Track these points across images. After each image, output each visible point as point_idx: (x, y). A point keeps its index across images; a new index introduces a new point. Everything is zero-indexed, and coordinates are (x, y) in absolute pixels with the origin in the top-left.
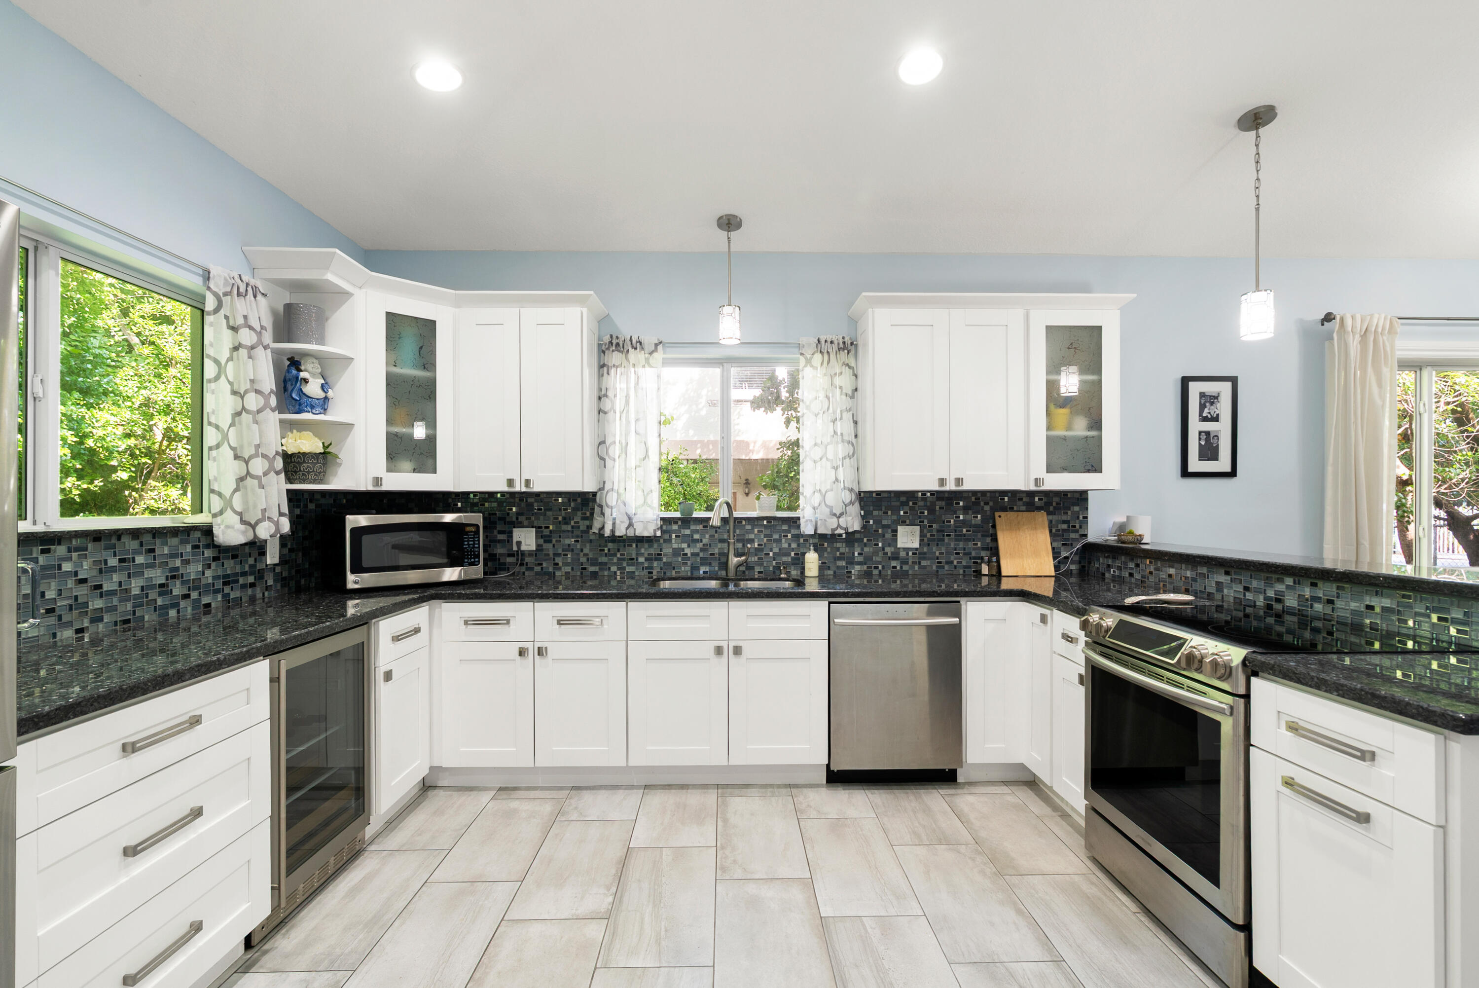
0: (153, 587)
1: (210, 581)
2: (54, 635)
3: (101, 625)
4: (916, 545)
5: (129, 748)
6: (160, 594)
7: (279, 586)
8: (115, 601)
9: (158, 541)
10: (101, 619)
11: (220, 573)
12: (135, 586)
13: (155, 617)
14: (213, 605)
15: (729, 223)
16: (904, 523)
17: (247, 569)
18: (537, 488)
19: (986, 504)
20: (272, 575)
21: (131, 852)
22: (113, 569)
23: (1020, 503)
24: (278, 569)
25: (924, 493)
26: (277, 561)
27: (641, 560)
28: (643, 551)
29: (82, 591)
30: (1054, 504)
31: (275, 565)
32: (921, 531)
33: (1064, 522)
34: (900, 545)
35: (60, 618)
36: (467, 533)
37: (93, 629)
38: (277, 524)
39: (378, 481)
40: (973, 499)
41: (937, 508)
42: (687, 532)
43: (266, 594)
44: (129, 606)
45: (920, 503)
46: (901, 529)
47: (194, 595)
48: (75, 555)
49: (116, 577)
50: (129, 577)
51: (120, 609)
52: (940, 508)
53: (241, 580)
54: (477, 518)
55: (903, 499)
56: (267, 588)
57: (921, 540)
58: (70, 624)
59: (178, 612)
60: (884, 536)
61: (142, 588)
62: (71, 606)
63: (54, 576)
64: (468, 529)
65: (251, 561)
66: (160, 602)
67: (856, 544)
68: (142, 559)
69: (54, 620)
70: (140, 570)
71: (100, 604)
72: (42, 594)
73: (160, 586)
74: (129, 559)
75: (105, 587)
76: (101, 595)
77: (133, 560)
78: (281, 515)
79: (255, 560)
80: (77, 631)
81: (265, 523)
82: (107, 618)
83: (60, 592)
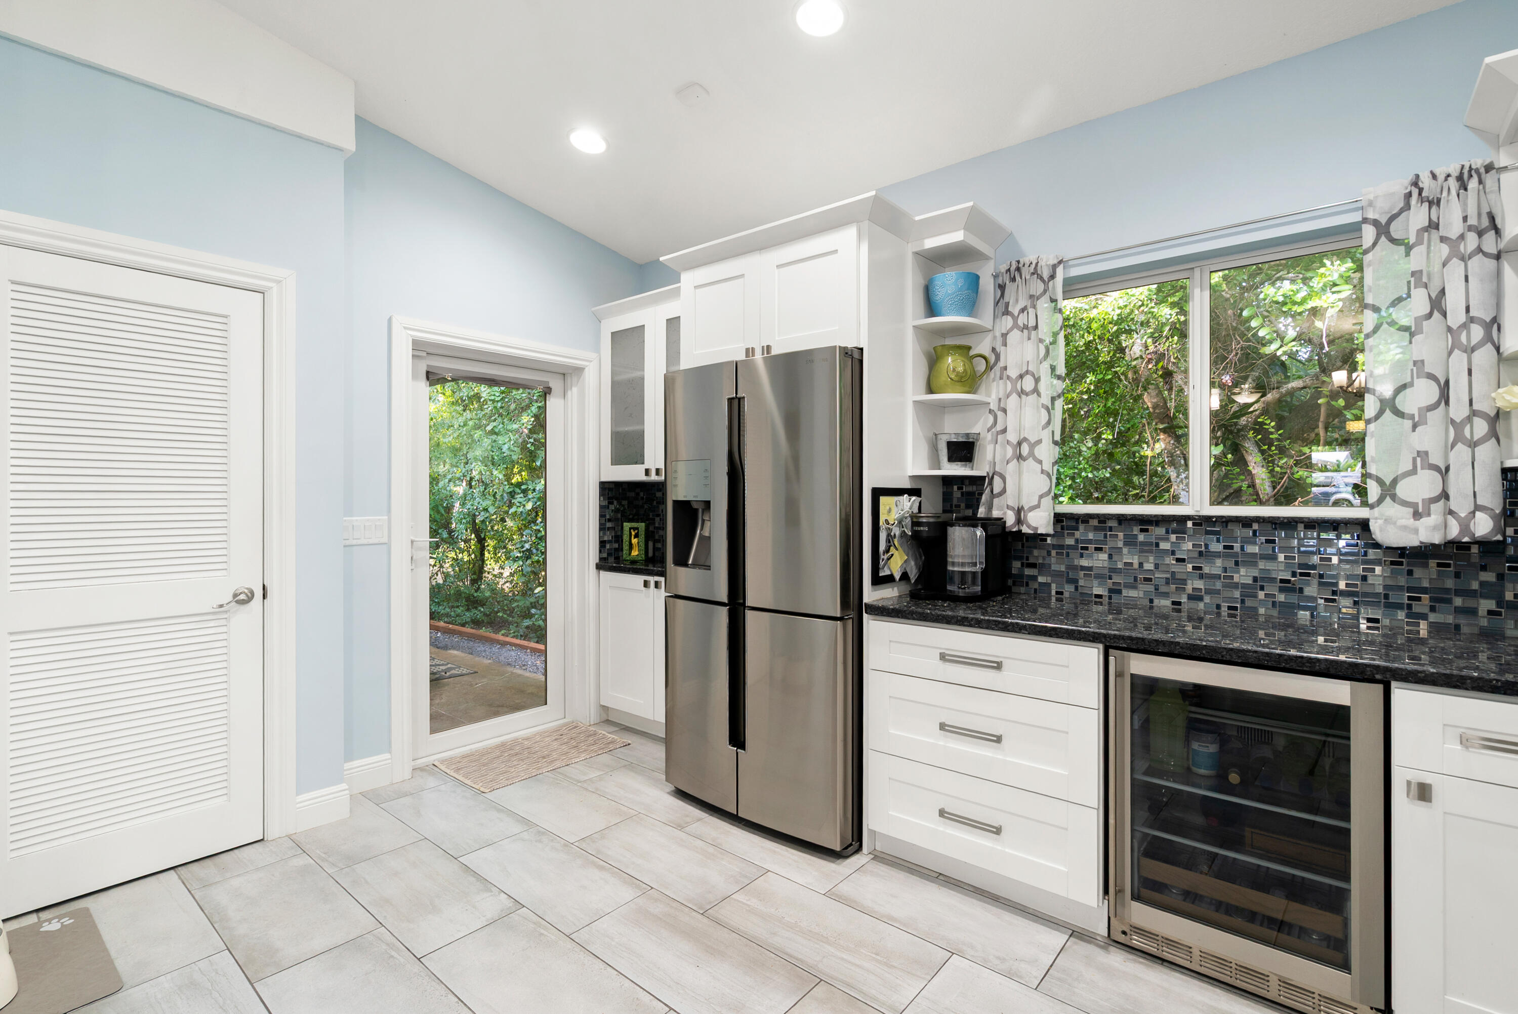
0: (1273, 580)
1: (1380, 589)
2: (1151, 601)
3: (1201, 605)
6: (1281, 590)
8: (1218, 585)
10: (1200, 599)
11: (1402, 581)
12: (1244, 576)
22: (1217, 555)
44: (1237, 594)
48: (1173, 537)
49: (1219, 562)
50: (1237, 563)
58: (1166, 595)
61: (1255, 579)
63: (1151, 552)
65: (1489, 577)
68: (1255, 549)
69: (1151, 588)
70: (1251, 559)
71: (1199, 584)
72: (1141, 565)
73: (1282, 581)
74: (1237, 547)
75: (1206, 570)
76: (1201, 577)
77: (1242, 548)
78: (1478, 508)
79: (1501, 577)
80: (1174, 603)
81: (1435, 517)
82: (1207, 599)
83: (1157, 566)
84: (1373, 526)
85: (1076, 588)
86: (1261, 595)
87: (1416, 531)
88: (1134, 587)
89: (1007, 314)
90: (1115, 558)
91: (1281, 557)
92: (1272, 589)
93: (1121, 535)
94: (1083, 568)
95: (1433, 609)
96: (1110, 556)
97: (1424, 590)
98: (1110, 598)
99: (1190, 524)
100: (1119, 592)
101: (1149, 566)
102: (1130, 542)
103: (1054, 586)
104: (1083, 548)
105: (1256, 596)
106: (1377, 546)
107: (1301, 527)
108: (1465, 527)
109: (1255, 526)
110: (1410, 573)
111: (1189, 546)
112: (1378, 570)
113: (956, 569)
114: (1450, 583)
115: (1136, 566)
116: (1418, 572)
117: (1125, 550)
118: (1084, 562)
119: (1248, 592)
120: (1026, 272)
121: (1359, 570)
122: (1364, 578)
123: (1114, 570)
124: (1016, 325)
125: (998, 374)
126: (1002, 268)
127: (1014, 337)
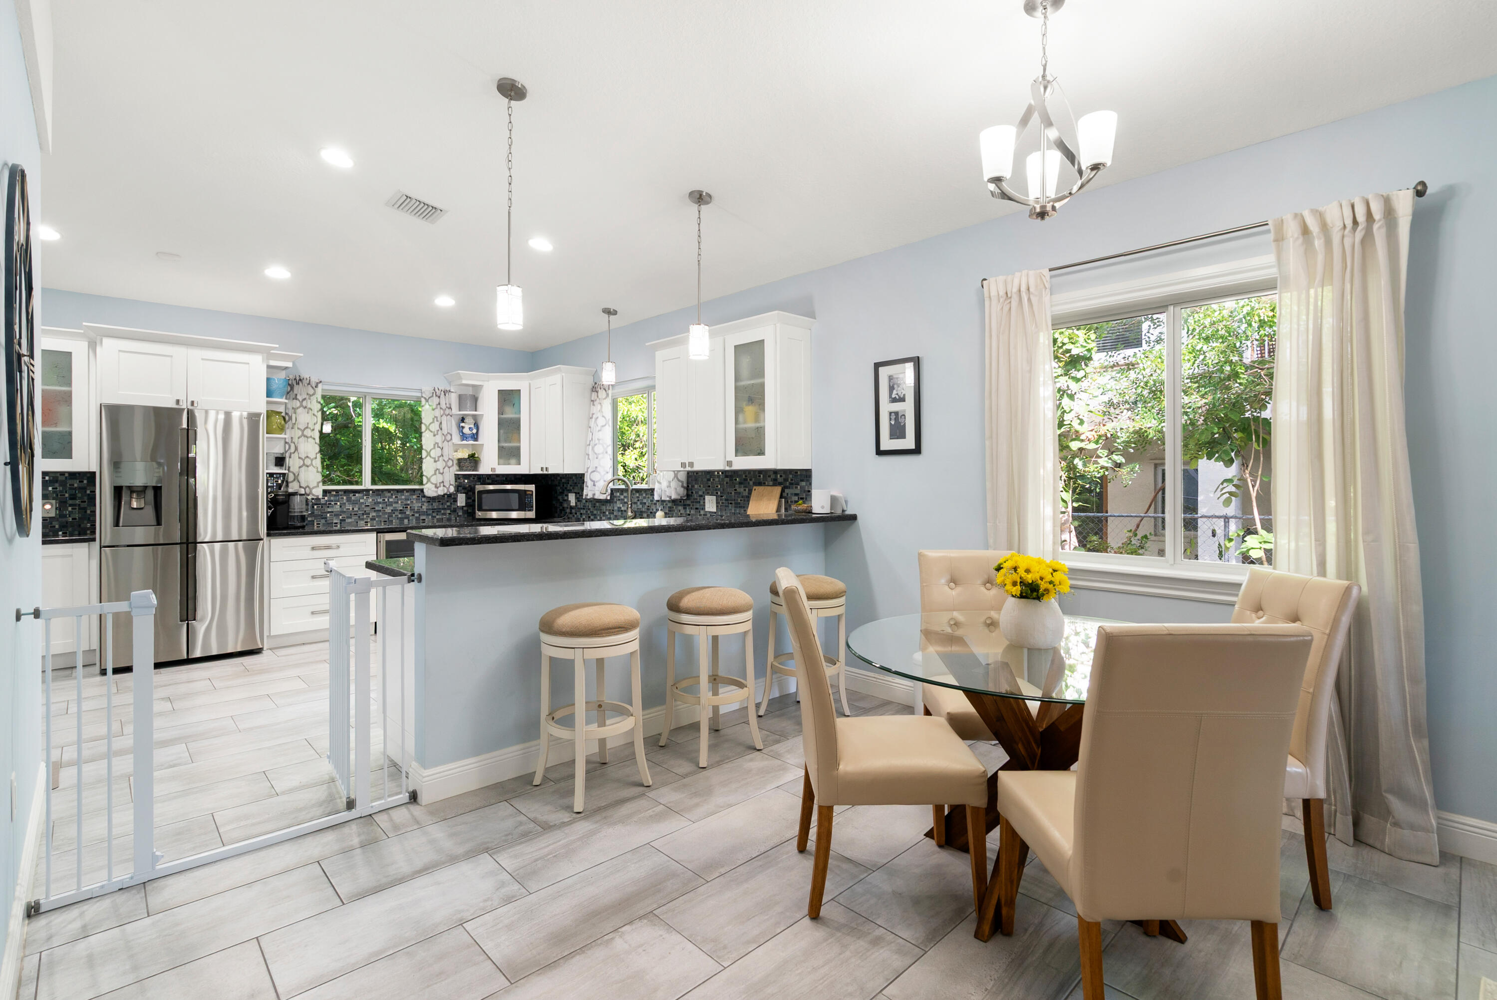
0: (397, 510)
1: (425, 510)
2: (357, 522)
3: (375, 522)
4: (714, 510)
5: (313, 548)
6: (400, 513)
7: (466, 516)
8: (381, 514)
9: (399, 494)
10: (375, 519)
11: (430, 507)
12: (389, 510)
13: (398, 521)
14: (426, 520)
15: (609, 312)
16: (708, 494)
17: (446, 507)
18: (551, 472)
19: (751, 480)
20: (461, 511)
21: (313, 577)
22: (380, 503)
23: (769, 479)
24: (465, 509)
25: (718, 471)
26: (464, 504)
27: (607, 513)
28: (608, 508)
29: (367, 509)
30: (789, 480)
31: (463, 506)
32: (717, 500)
33: (796, 495)
34: (707, 509)
35: (359, 517)
36: (527, 495)
37: (372, 522)
38: (448, 489)
39: (494, 469)
40: (744, 477)
41: (725, 483)
42: (622, 497)
43: (458, 518)
44: (386, 516)
45: (717, 480)
46: (707, 498)
47: (417, 515)
48: (365, 497)
49: (380, 505)
50: (386, 506)
51: (383, 517)
52: (727, 483)
53: (442, 512)
54: (532, 487)
55: (708, 477)
56: (458, 516)
57: (717, 506)
58: (363, 519)
59: (409, 521)
60: (700, 502)
61: (392, 510)
62: (363, 514)
63: (357, 503)
64: (528, 493)
65: (448, 504)
66: (400, 516)
67: (688, 507)
68: (391, 500)
69: (357, 518)
70: (391, 504)
71: (374, 514)
72: (353, 509)
73: (400, 510)
74: (386, 500)
75: (377, 509)
76: (375, 511)
77: (388, 500)
78: (450, 485)
79: (451, 504)
80: (366, 522)
81: (441, 488)
82: (377, 519)
83: (359, 509)
84: (425, 491)
85: (326, 521)
86: (394, 515)
87: (437, 492)
88: (351, 518)
89: (296, 399)
90: (342, 507)
91: (400, 502)
92: (397, 513)
93: (345, 498)
94: (329, 512)
95: (437, 514)
96: (341, 507)
97: (435, 509)
98: (341, 523)
99: (371, 492)
100: (345, 520)
101: (356, 509)
102: (349, 500)
103: (315, 521)
104: (329, 504)
105: (392, 516)
106: (424, 496)
107: (405, 492)
108: (448, 491)
109: (392, 492)
110: (432, 504)
111: (371, 500)
112: (425, 504)
113: (296, 514)
114: (441, 507)
115: (351, 509)
116: (434, 504)
117: (347, 503)
118: (329, 510)
119: (390, 515)
120: (304, 381)
121: (420, 505)
122: (421, 507)
123: (344, 512)
124: (301, 406)
125: (291, 426)
126: (291, 377)
127: (300, 410)
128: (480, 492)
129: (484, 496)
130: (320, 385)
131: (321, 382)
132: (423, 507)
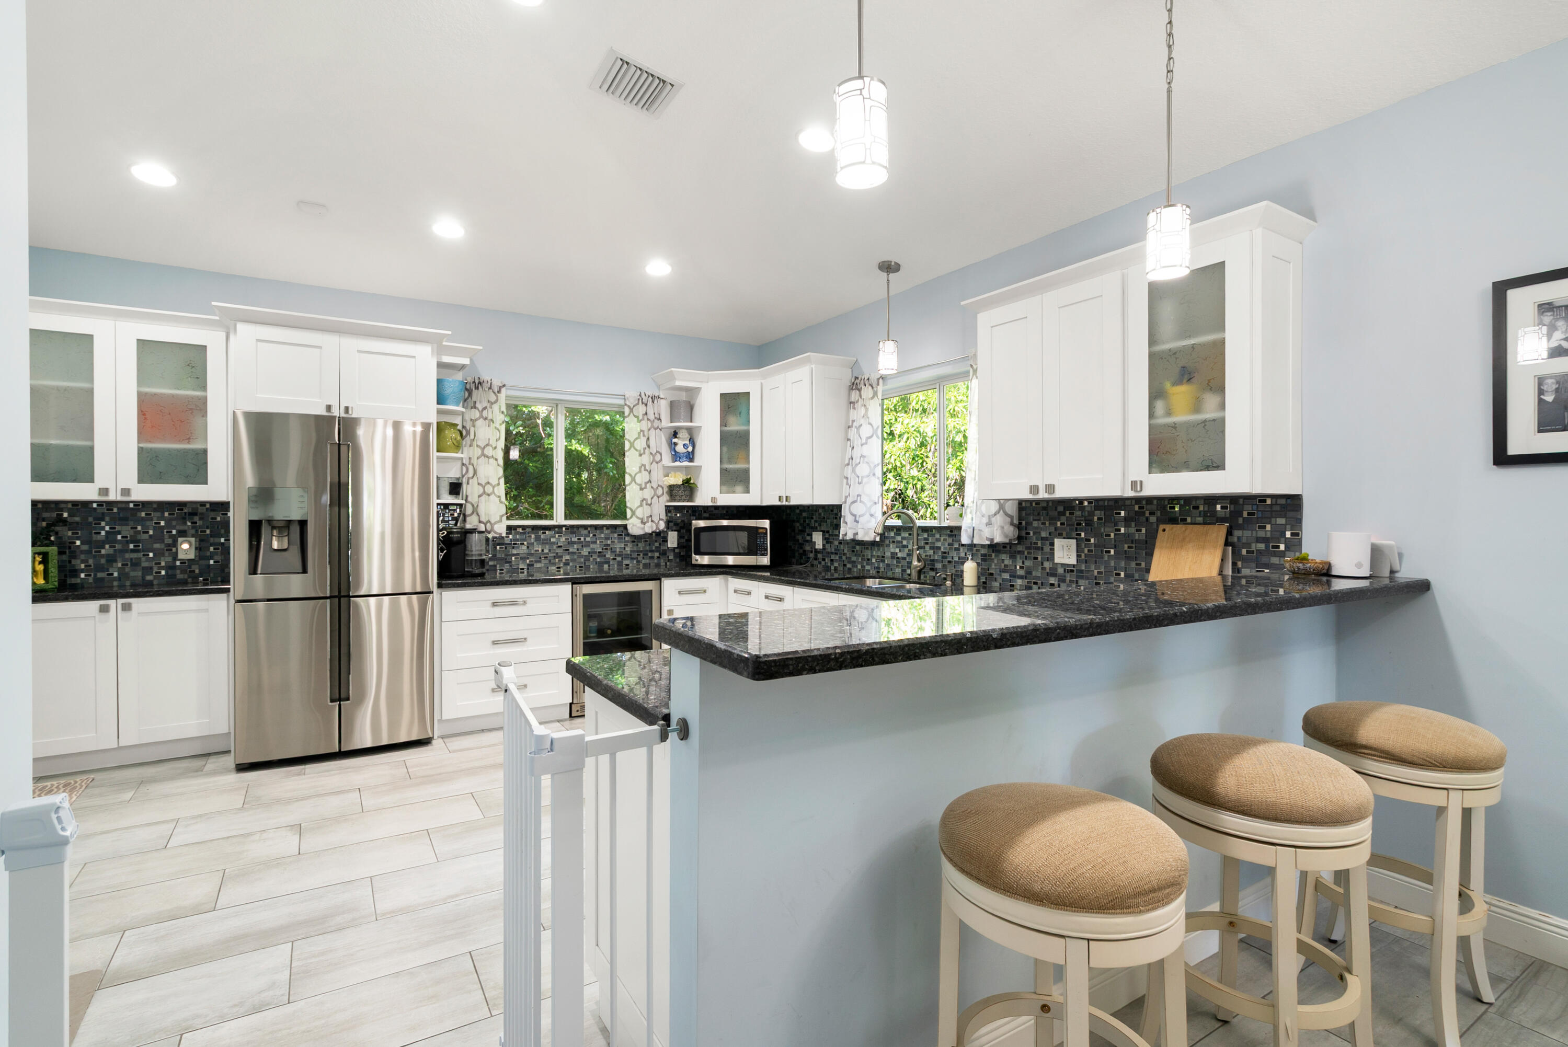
0: (595, 552)
1: (629, 552)
2: (547, 570)
3: (569, 567)
4: (1073, 561)
5: (495, 604)
6: (599, 556)
7: (678, 560)
8: (576, 557)
9: (598, 531)
10: (568, 564)
11: (635, 549)
12: (585, 552)
13: (596, 567)
14: (630, 565)
15: (889, 268)
16: (1060, 535)
17: (654, 548)
18: (793, 502)
19: (1152, 513)
20: (672, 554)
21: (495, 643)
22: (574, 543)
23: (1196, 512)
24: (677, 551)
25: (1081, 501)
26: (675, 545)
27: (874, 560)
28: (874, 553)
29: (560, 551)
30: (1245, 514)
31: (674, 548)
32: (1078, 545)
33: (1259, 540)
34: (1057, 560)
35: (550, 561)
36: (759, 534)
37: (565, 567)
38: (657, 525)
39: (713, 499)
40: (1136, 508)
41: (1096, 518)
42: (899, 538)
43: (668, 563)
44: (582, 560)
45: (1078, 513)
46: (1058, 542)
47: (619, 559)
48: (557, 536)
49: (575, 546)
50: (582, 546)
51: (578, 561)
52: (1098, 519)
53: (650, 554)
54: (766, 523)
55: (1061, 509)
56: (669, 560)
57: (1078, 556)
58: (554, 564)
59: (609, 566)
60: (1042, 549)
61: (589, 553)
62: (554, 556)
63: (547, 543)
64: (761, 531)
65: (657, 544)
66: (598, 560)
67: (1018, 557)
68: (588, 539)
69: (547, 562)
70: (587, 544)
71: (568, 557)
72: (543, 550)
73: (599, 552)
74: (582, 539)
75: (571, 550)
76: (569, 554)
77: (585, 539)
78: (660, 519)
79: (660, 544)
80: (558, 568)
81: (650, 524)
82: (571, 564)
83: (550, 550)
84: (629, 527)
85: (511, 566)
86: (591, 559)
87: (643, 529)
88: (540, 562)
89: (475, 407)
90: (530, 548)
91: (598, 542)
92: (595, 556)
93: (533, 536)
94: (514, 555)
95: (643, 558)
96: (528, 547)
97: (641, 551)
98: (528, 569)
99: (564, 529)
100: (532, 565)
101: (546, 551)
102: (538, 539)
103: (498, 566)
104: (514, 544)
105: (589, 560)
106: (628, 535)
107: (605, 528)
108: (657, 527)
109: (589, 529)
110: (637, 545)
111: (563, 539)
112: (629, 544)
113: (474, 558)
114: (648, 548)
115: (540, 551)
116: (640, 545)
117: (535, 543)
118: (515, 552)
119: (587, 559)
120: (486, 386)
121: (623, 546)
122: (625, 549)
123: (532, 554)
124: (481, 416)
125: (469, 443)
126: (470, 379)
127: (480, 423)
128: (700, 530)
129: (704, 536)
130: (503, 390)
131: (504, 386)
132: (627, 549)
